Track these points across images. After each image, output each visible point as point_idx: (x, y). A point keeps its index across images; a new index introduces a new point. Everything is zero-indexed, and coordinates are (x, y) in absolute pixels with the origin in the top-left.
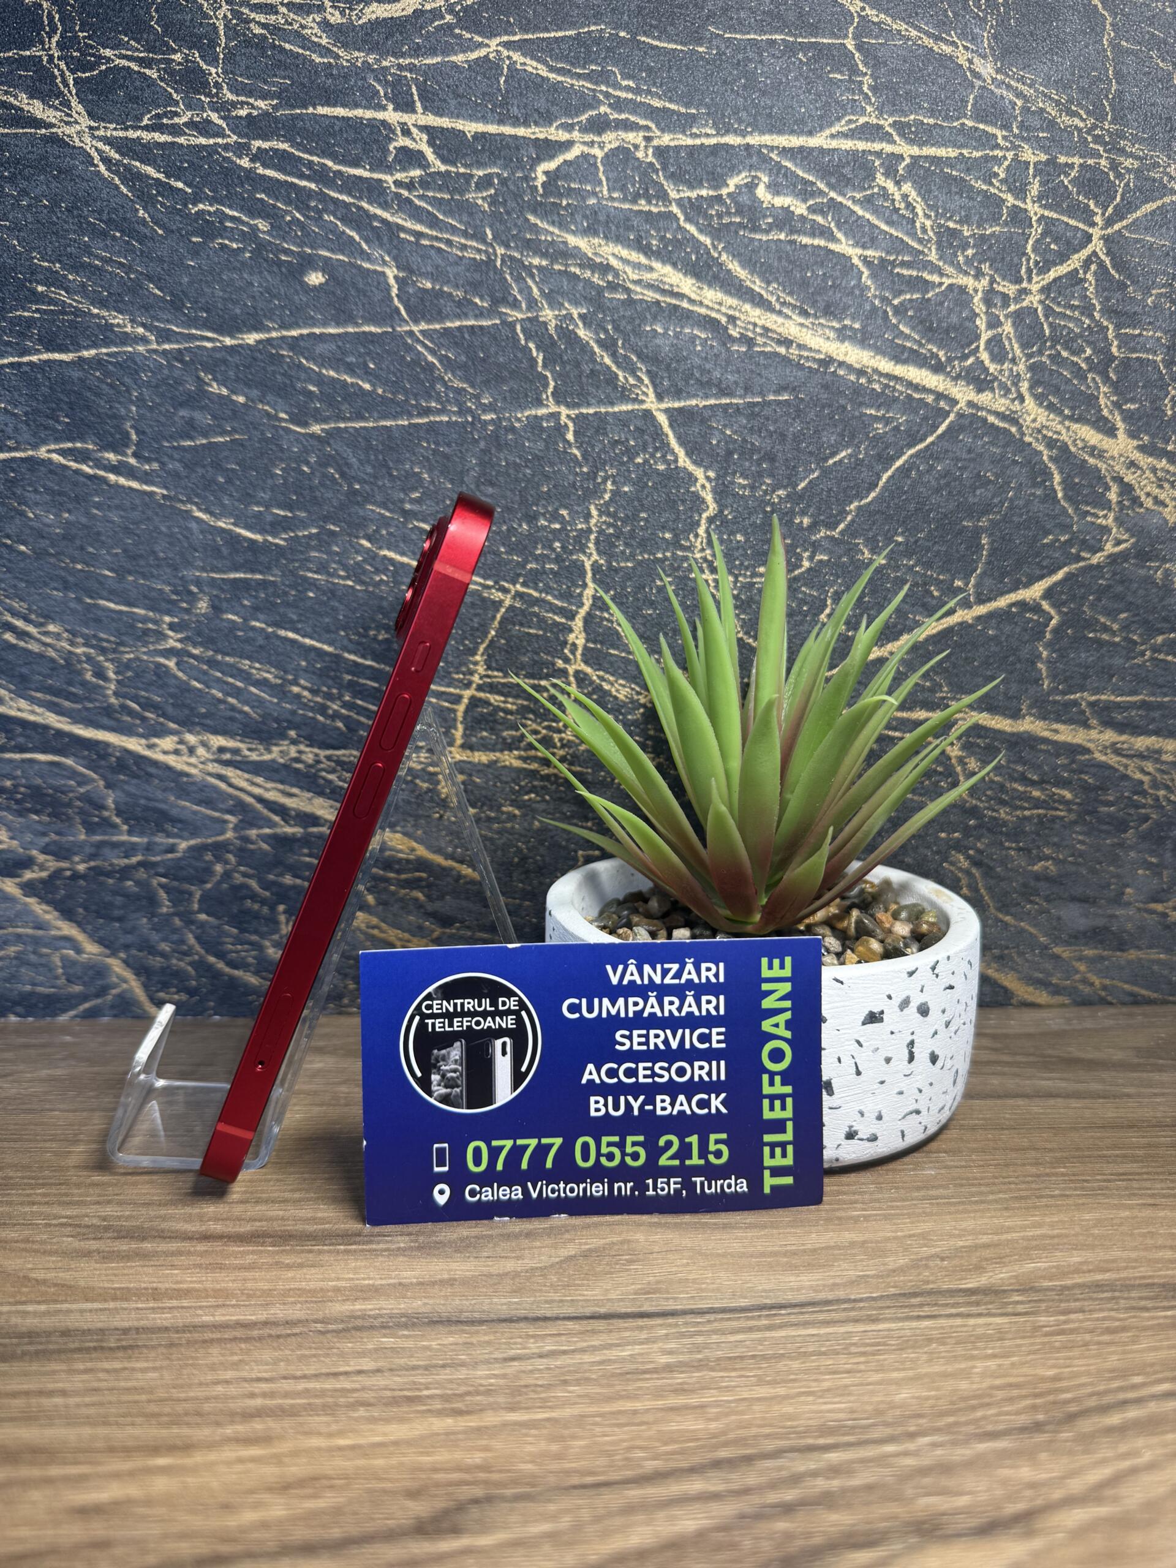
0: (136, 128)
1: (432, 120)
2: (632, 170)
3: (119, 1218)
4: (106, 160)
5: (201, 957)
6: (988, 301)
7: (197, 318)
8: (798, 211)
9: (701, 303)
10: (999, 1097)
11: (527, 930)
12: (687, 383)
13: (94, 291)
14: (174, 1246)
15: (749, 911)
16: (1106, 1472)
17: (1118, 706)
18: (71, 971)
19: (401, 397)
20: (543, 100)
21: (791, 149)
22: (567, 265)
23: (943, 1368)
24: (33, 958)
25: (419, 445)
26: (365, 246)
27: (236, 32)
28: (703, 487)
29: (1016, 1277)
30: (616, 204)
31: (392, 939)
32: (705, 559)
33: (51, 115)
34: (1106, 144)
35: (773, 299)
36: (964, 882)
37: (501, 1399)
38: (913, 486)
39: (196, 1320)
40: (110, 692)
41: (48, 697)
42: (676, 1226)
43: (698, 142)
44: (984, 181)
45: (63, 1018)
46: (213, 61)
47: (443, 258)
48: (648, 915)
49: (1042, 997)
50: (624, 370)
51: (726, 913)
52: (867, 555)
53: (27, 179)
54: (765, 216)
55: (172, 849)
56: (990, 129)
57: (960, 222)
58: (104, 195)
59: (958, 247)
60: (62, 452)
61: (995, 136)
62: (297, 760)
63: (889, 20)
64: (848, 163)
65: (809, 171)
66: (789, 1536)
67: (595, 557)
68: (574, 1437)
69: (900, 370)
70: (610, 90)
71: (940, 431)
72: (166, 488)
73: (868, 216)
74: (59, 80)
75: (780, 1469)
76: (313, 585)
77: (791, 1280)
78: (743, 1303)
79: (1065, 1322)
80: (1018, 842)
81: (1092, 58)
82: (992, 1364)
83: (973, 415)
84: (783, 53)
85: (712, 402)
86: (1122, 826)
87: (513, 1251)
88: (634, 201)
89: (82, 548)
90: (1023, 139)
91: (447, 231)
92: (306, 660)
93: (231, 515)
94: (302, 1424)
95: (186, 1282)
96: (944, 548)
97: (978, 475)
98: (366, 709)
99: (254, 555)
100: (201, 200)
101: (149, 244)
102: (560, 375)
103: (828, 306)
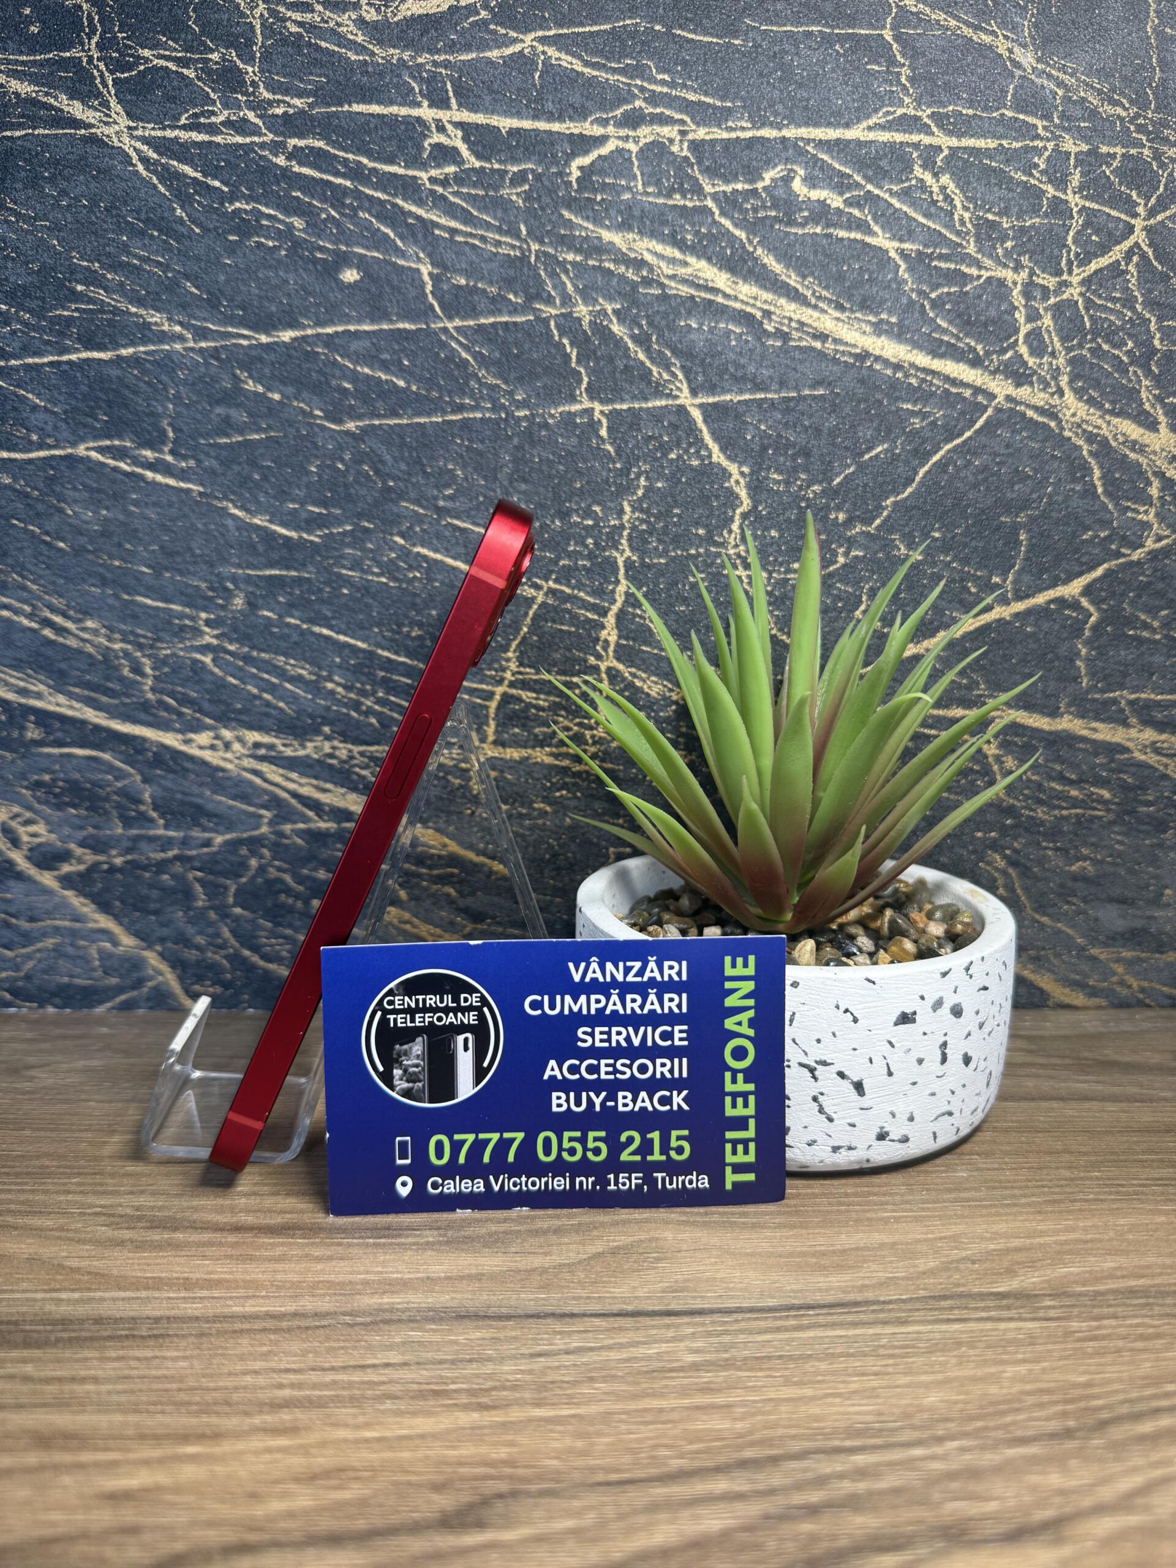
0: (173, 127)
1: (466, 116)
2: (667, 164)
3: (153, 1208)
4: (144, 160)
5: (236, 950)
6: (1027, 294)
7: (233, 316)
8: (834, 205)
9: (736, 298)
10: (1033, 1099)
11: (558, 926)
12: (722, 378)
13: (132, 290)
14: (206, 1236)
15: (780, 910)
16: (1138, 1480)
17: (1158, 704)
18: (108, 963)
19: (435, 394)
20: (578, 95)
21: (828, 142)
22: (601, 261)
23: (972, 1372)
24: (70, 950)
25: (453, 442)
26: (399, 243)
27: (272, 31)
28: (737, 482)
29: (1049, 1281)
30: (650, 199)
31: (424, 934)
32: (739, 556)
33: (90, 116)
34: (1149, 133)
35: (809, 293)
36: (1000, 882)
37: (527, 1395)
38: (950, 481)
40: (147, 688)
41: (86, 693)
42: (705, 1224)
43: (733, 135)
44: (1024, 172)
45: (100, 1010)
46: (250, 60)
47: (478, 255)
48: (680, 913)
49: (1079, 999)
50: (658, 365)
51: (756, 911)
52: (903, 550)
53: (68, 180)
54: (801, 210)
55: (208, 843)
56: (1030, 119)
57: (999, 214)
58: (143, 194)
59: (997, 239)
60: (101, 450)
61: (1035, 126)
62: (331, 756)
63: (928, 10)
64: (885, 155)
65: (845, 164)
66: (813, 1538)
67: (628, 553)
68: (600, 1434)
69: (937, 365)
70: (645, 84)
71: (978, 426)
72: (202, 485)
73: (905, 208)
74: (98, 81)
75: (805, 1470)
76: (347, 581)
77: (821, 1280)
78: (771, 1302)
79: (1098, 1328)
80: (1055, 842)
81: (1136, 45)
82: (1022, 1369)
83: (1011, 409)
84: (820, 45)
85: (747, 397)
86: (1161, 826)
87: (541, 1247)
88: (669, 196)
89: (120, 545)
90: (1064, 129)
91: (481, 228)
92: (340, 656)
93: (266, 512)
94: (329, 1416)
95: (217, 1272)
96: (981, 544)
97: (1017, 470)
98: (399, 705)
99: (290, 552)
100: (237, 199)
101: (187, 243)
102: (594, 370)
103: (864, 300)
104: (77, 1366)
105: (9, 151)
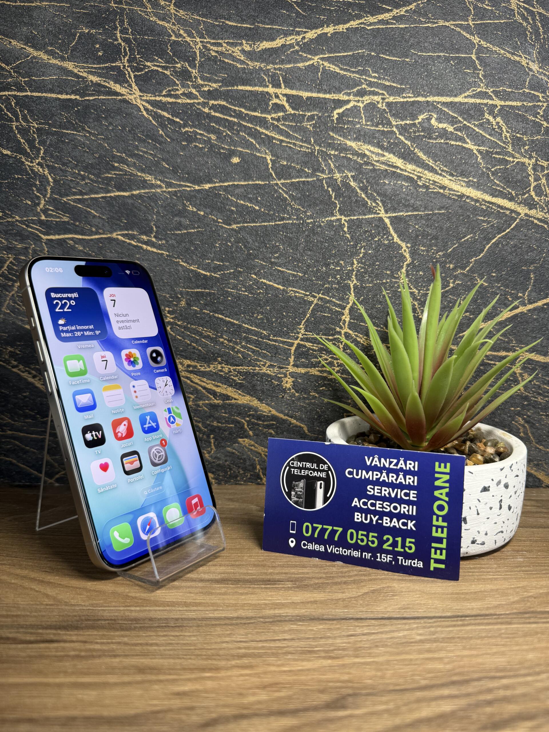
0: (159, 96)
1: (288, 91)
2: (376, 112)
4: (146, 110)
6: (534, 169)
7: (183, 177)
8: (449, 130)
9: (406, 171)
10: (545, 528)
12: (399, 205)
13: (139, 166)
14: (189, 584)
15: (422, 441)
19: (272, 212)
20: (337, 83)
21: (447, 103)
22: (346, 154)
23: (545, 645)
25: (279, 233)
26: (258, 146)
27: (204, 55)
28: (405, 251)
30: (369, 127)
33: (123, 91)
35: (438, 169)
36: (521, 430)
37: (351, 653)
38: (500, 251)
39: (207, 616)
43: (405, 100)
44: (534, 116)
46: (194, 67)
47: (292, 151)
50: (371, 200)
51: (410, 442)
53: (113, 118)
54: (435, 132)
56: (536, 93)
57: (522, 134)
58: (145, 124)
59: (522, 145)
60: (123, 235)
61: (538, 96)
62: (221, 371)
63: (491, 46)
64: (472, 109)
65: (454, 112)
66: (492, 715)
67: (355, 282)
68: (387, 670)
69: (494, 200)
70: (367, 78)
71: (512, 227)
72: (168, 252)
73: (481, 132)
74: (127, 76)
75: (482, 686)
76: (231, 294)
77: (468, 605)
78: (449, 614)
80: (546, 412)
83: (527, 219)
84: (444, 61)
85: (410, 213)
87: (339, 590)
88: (377, 126)
91: (294, 139)
92: (226, 327)
93: (196, 264)
94: (264, 661)
95: (198, 599)
96: (514, 279)
97: (529, 246)
98: (252, 349)
99: (206, 281)
100: (187, 126)
101: (164, 145)
102: (342, 202)
103: (462, 172)
104: (147, 638)
105: (87, 106)
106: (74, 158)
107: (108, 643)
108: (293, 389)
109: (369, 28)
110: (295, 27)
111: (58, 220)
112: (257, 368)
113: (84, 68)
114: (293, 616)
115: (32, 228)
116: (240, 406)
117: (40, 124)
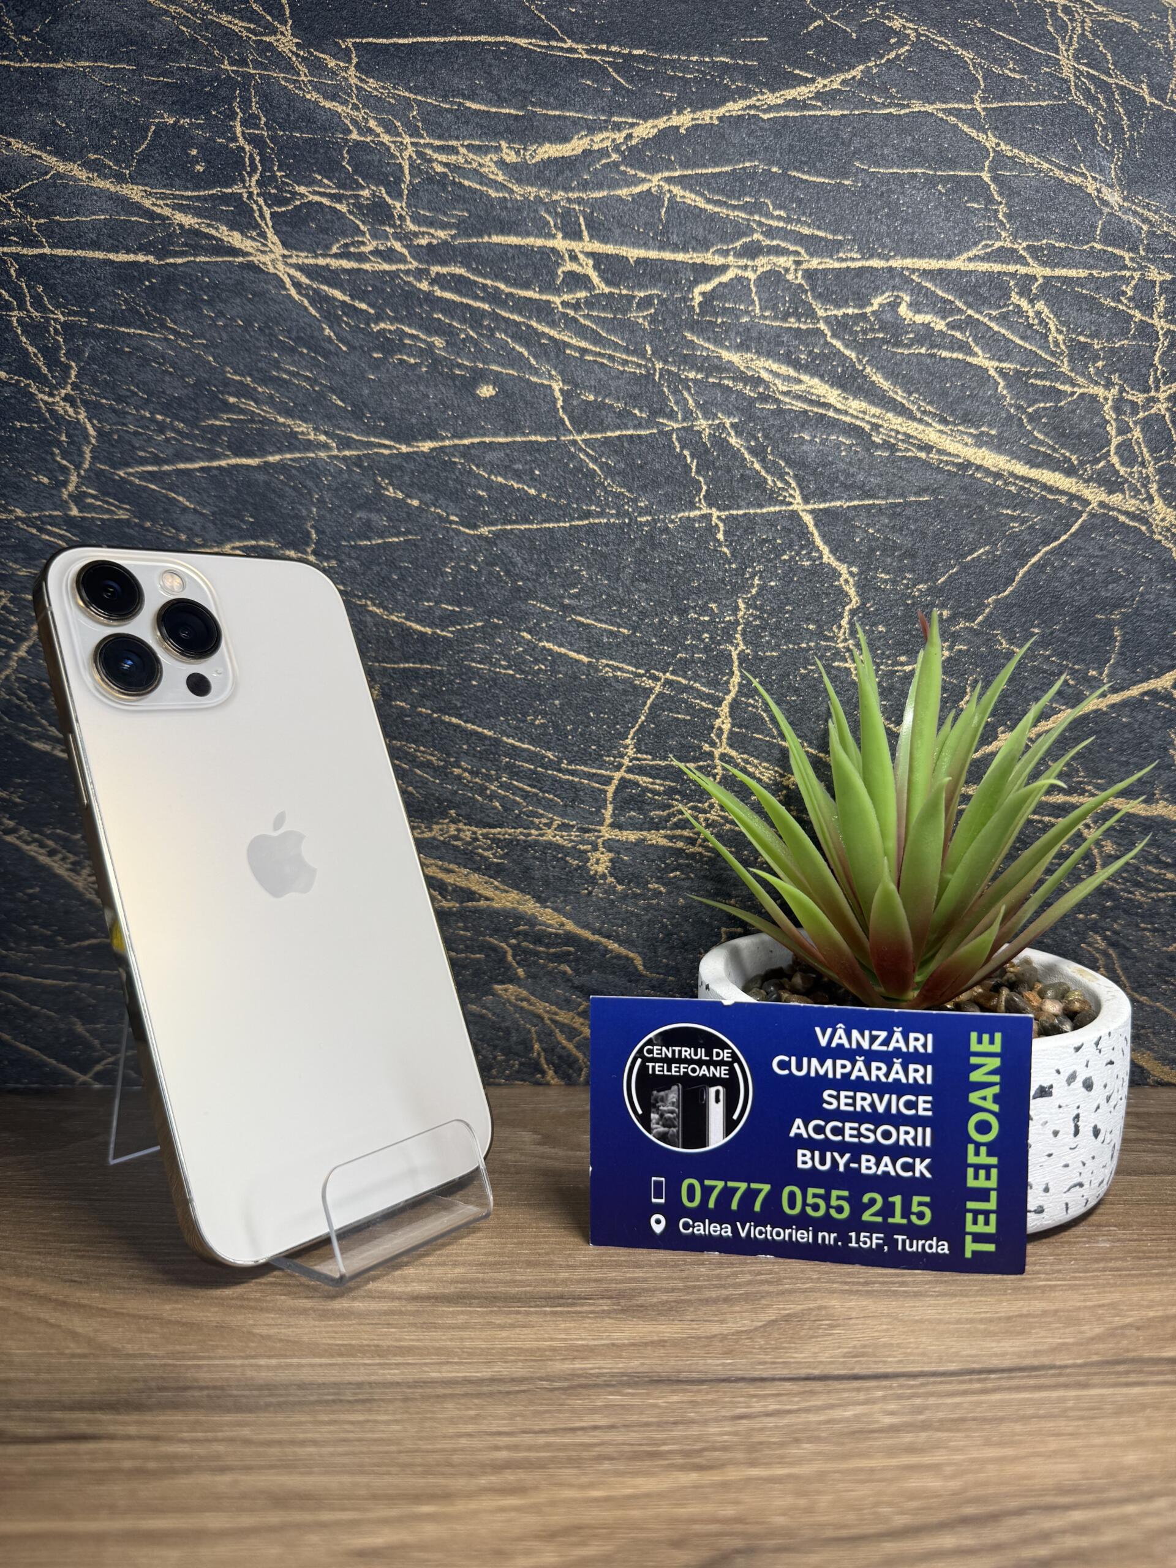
0: (324, 256)
1: (597, 247)
2: (783, 291)
4: (297, 285)
6: (1117, 409)
7: (375, 427)
8: (937, 328)
9: (846, 413)
10: (1155, 1173)
12: (832, 486)
13: (281, 402)
14: (385, 1305)
15: (904, 988)
19: (563, 501)
20: (700, 229)
21: (931, 271)
22: (721, 379)
23: (1163, 1433)
25: (579, 545)
26: (533, 361)
27: (420, 171)
28: (847, 581)
30: (767, 322)
31: (541, 1011)
32: (848, 650)
33: (247, 245)
35: (914, 408)
36: (1102, 961)
37: (740, 1455)
38: (1049, 580)
39: (425, 1376)
42: (869, 1293)
43: (844, 265)
44: (1113, 299)
46: (398, 196)
47: (605, 372)
48: (795, 991)
50: (773, 475)
51: (880, 989)
52: (1006, 645)
53: (225, 302)
54: (907, 333)
56: (1117, 252)
57: (1090, 336)
58: (294, 316)
59: (1089, 359)
60: (245, 549)
61: (1122, 258)
62: (456, 838)
63: (1022, 154)
64: (985, 283)
65: (947, 291)
67: (742, 647)
68: (819, 1492)
69: (1034, 473)
70: (763, 220)
71: (1073, 530)
72: (342, 582)
74: (257, 214)
76: (477, 673)
77: (992, 1346)
78: (953, 1367)
80: (1152, 923)
83: (1104, 514)
85: (856, 503)
87: (714, 1315)
88: (785, 319)
90: (1149, 260)
91: (609, 348)
92: (467, 743)
93: (403, 609)
94: (552, 1476)
95: (405, 1340)
96: (1078, 639)
97: (1110, 571)
98: (521, 790)
99: (424, 646)
100: (383, 320)
101: (334, 359)
102: (712, 480)
103: (966, 414)
104: (293, 1429)
105: (171, 276)
106: (141, 385)
107: (207, 1440)
108: (612, 875)
109: (766, 117)
110: (612, 114)
111: (106, 517)
112: (533, 832)
113: (164, 197)
114: (613, 1375)
115: (50, 533)
116: (496, 913)
117: (69, 314)
